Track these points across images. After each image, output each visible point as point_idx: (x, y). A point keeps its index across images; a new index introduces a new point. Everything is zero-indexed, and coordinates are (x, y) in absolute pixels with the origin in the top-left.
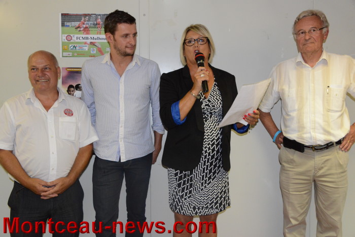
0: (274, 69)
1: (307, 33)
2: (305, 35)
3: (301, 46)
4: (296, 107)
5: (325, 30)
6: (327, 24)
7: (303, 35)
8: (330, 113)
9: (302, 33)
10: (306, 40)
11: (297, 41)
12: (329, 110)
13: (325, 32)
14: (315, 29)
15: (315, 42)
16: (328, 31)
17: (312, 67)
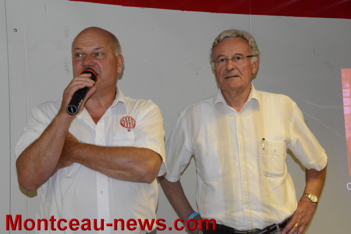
0: (182, 115)
1: (230, 61)
2: (227, 63)
3: (221, 80)
4: (220, 172)
5: (254, 59)
6: (257, 52)
7: (224, 63)
8: (268, 178)
9: (222, 60)
10: (228, 71)
11: (216, 72)
12: (267, 174)
13: (254, 63)
14: (241, 57)
15: (240, 75)
16: (258, 62)
17: (238, 111)
